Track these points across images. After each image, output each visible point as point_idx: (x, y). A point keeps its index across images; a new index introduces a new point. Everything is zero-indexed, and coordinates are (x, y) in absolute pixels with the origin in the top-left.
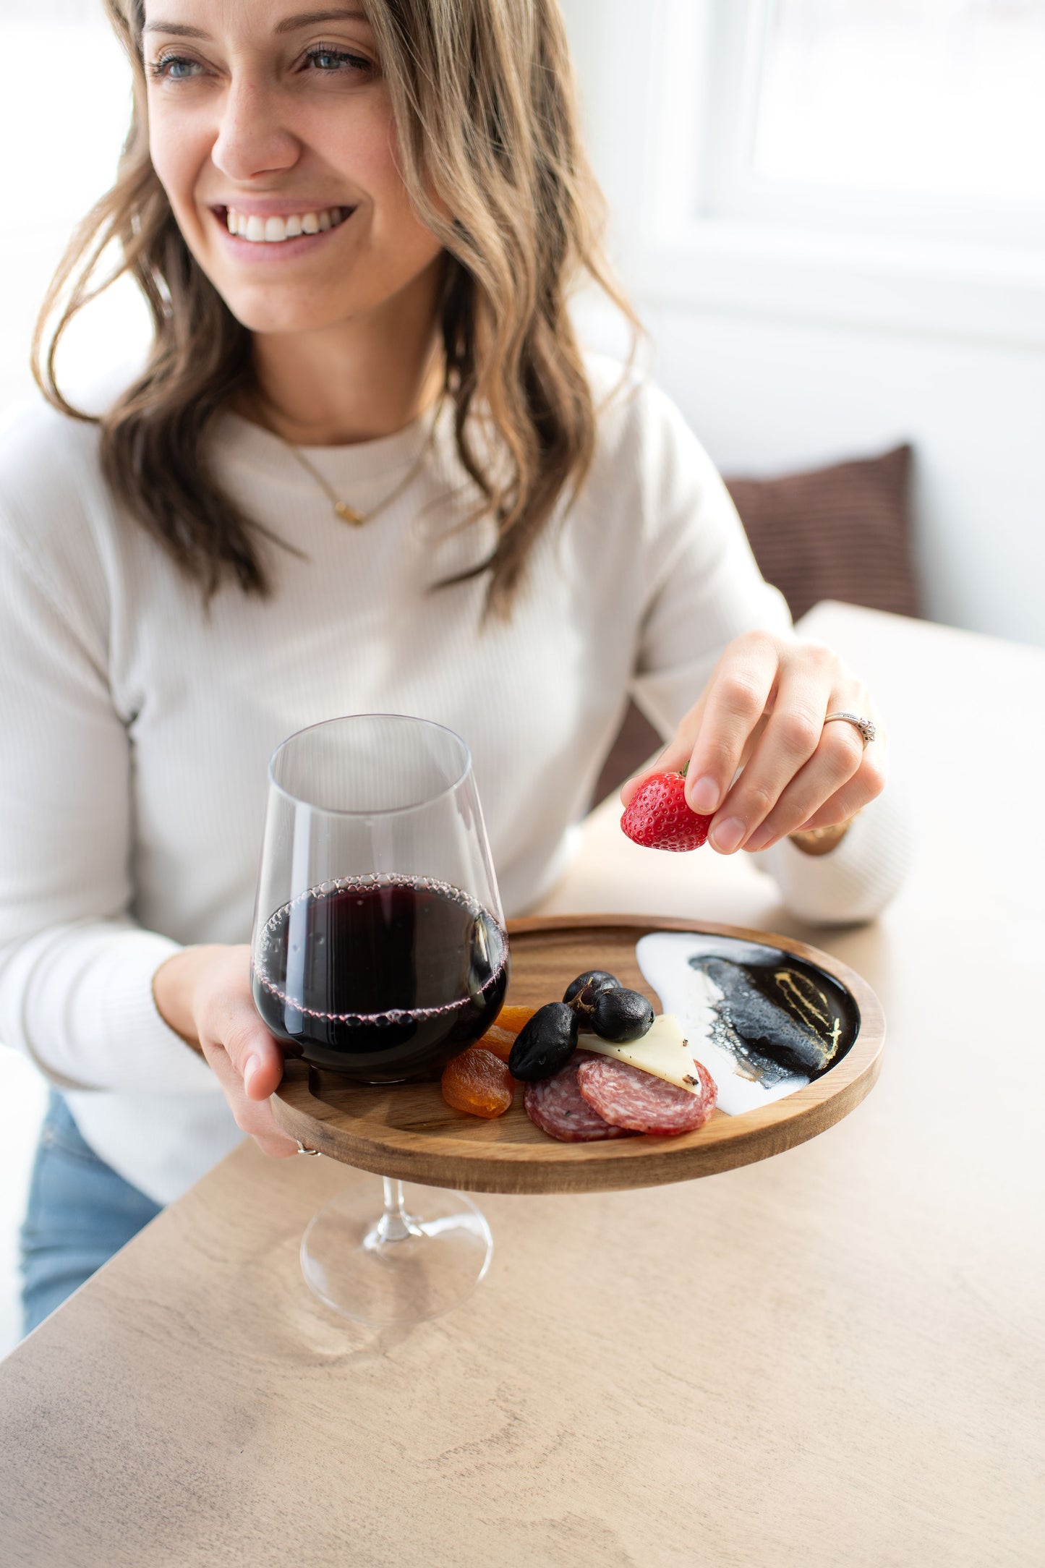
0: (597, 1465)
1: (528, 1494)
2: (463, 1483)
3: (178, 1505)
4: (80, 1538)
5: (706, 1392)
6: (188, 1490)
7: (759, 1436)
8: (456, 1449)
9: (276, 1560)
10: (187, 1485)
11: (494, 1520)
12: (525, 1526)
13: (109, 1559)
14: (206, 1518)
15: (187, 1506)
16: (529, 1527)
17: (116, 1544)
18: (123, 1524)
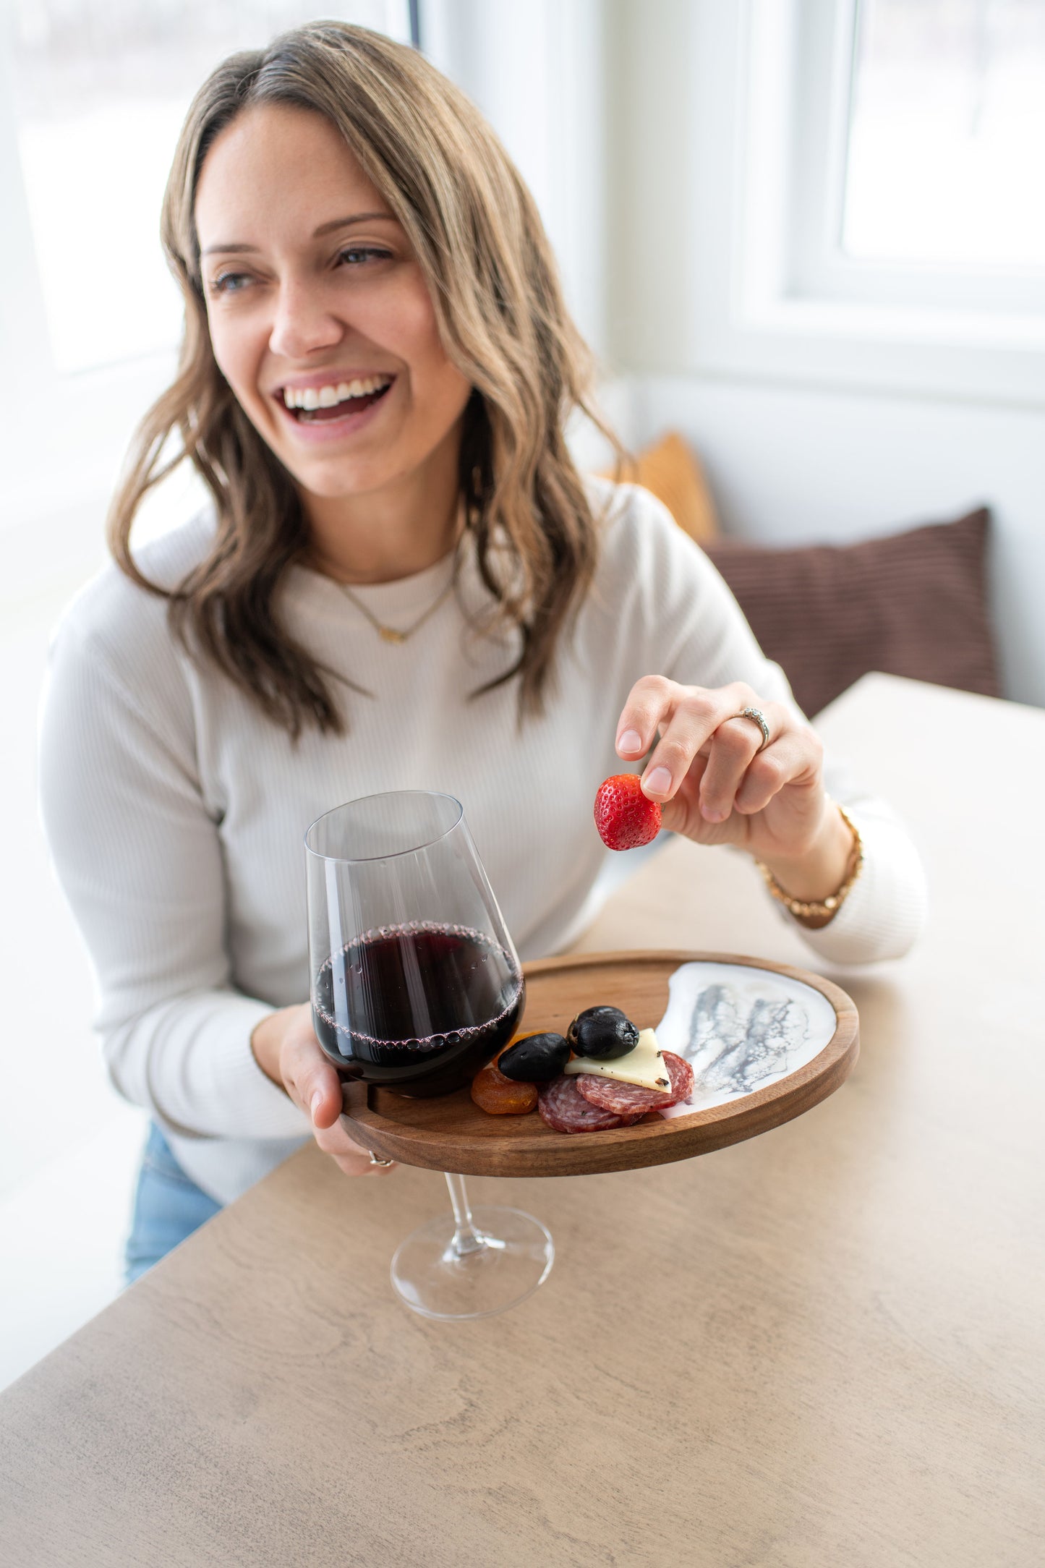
0: (533, 1446)
1: (473, 1467)
2: (421, 1456)
3: (188, 1463)
4: (108, 1485)
5: (636, 1389)
6: (198, 1451)
7: (676, 1428)
8: (418, 1428)
9: (261, 1509)
10: (197, 1447)
11: (442, 1487)
12: (466, 1492)
13: (130, 1502)
14: (210, 1474)
15: (195, 1464)
16: (470, 1493)
17: (137, 1490)
18: (144, 1475)
